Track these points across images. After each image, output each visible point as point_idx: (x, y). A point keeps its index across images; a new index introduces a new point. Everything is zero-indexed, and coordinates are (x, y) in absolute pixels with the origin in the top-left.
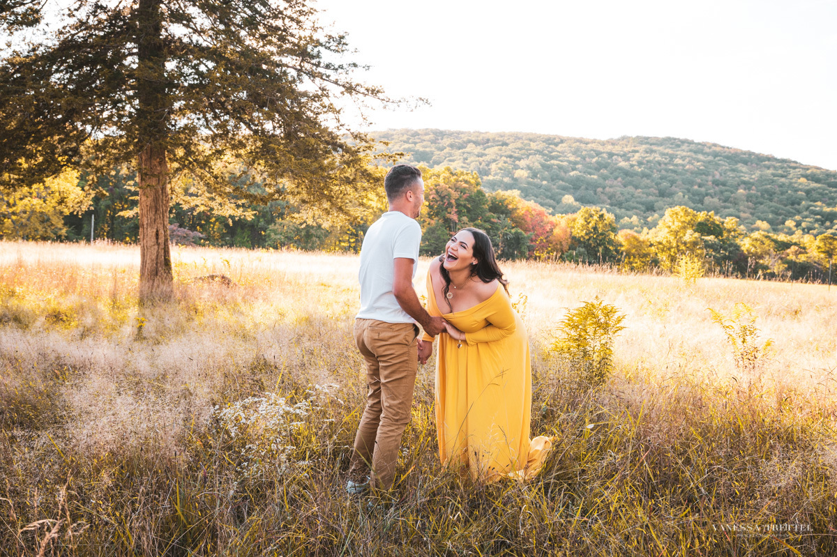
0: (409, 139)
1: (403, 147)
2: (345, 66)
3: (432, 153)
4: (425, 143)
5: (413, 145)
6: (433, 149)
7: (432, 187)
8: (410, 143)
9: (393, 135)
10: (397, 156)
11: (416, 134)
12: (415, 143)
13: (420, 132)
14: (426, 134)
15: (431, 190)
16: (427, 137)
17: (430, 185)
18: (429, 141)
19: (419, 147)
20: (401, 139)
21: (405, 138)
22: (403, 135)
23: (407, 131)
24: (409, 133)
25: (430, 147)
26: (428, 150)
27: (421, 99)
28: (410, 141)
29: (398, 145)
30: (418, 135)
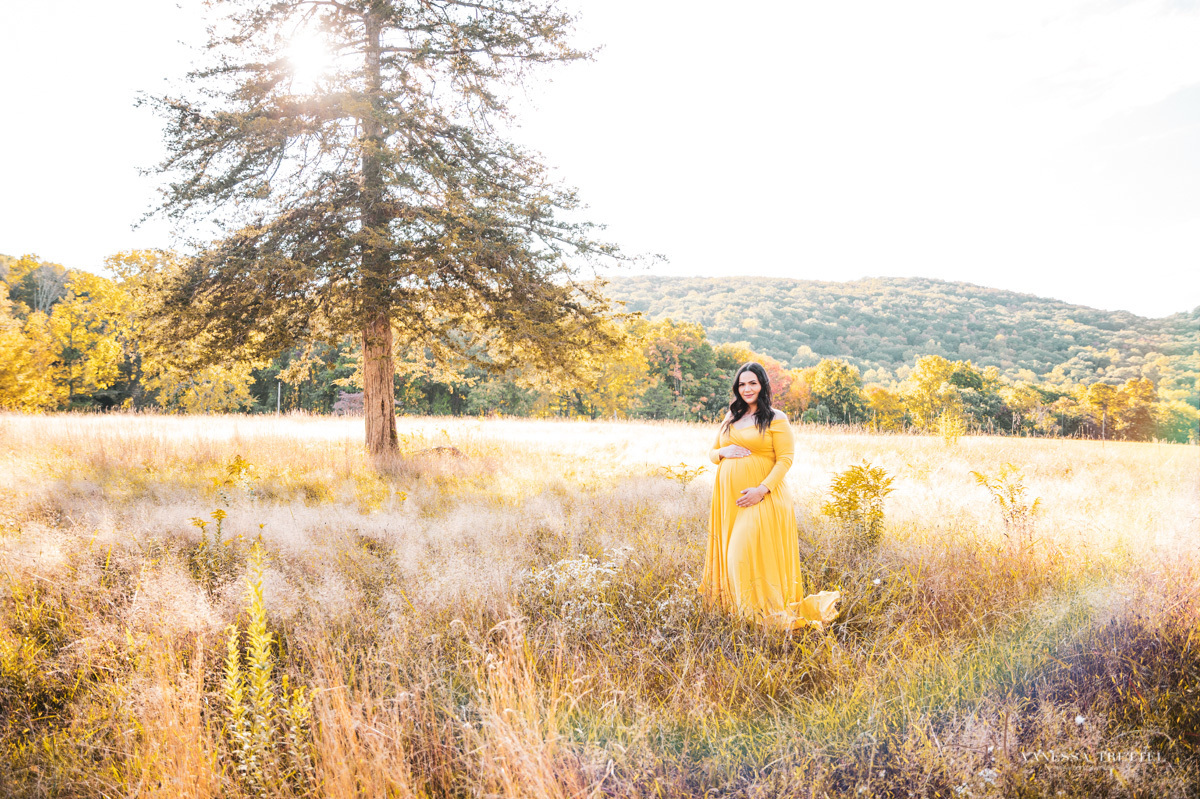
0: (622, 287)
2: (580, 225)
4: (640, 292)
5: (627, 295)
6: (650, 298)
7: (652, 342)
8: (623, 293)
11: (630, 282)
12: (630, 292)
13: (634, 280)
14: (642, 282)
15: (651, 345)
16: (643, 285)
17: (649, 339)
18: (645, 289)
19: (634, 297)
21: (619, 286)
23: (621, 278)
24: (623, 281)
25: (646, 296)
26: (644, 299)
27: (658, 255)
28: (624, 290)
30: (633, 282)
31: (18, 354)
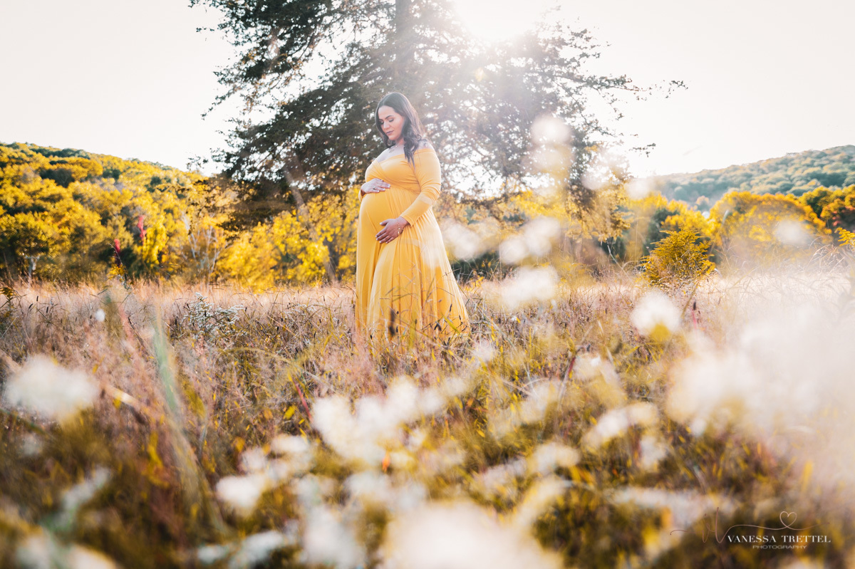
0: (813, 162)
1: (806, 172)
3: (845, 175)
4: (834, 164)
5: (819, 168)
6: (846, 170)
7: (835, 212)
8: (814, 167)
9: (792, 159)
10: (649, 147)
11: (822, 155)
12: (822, 166)
13: (827, 152)
14: (836, 153)
16: (837, 157)
17: (832, 210)
18: (839, 161)
19: (827, 170)
20: (803, 163)
21: (808, 161)
22: (805, 158)
23: (811, 153)
24: (814, 155)
25: (842, 168)
26: (838, 171)
27: (674, 82)
28: (816, 164)
29: (800, 170)
30: (826, 155)
31: (247, 261)
